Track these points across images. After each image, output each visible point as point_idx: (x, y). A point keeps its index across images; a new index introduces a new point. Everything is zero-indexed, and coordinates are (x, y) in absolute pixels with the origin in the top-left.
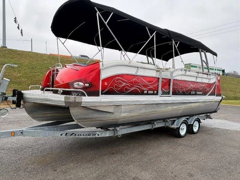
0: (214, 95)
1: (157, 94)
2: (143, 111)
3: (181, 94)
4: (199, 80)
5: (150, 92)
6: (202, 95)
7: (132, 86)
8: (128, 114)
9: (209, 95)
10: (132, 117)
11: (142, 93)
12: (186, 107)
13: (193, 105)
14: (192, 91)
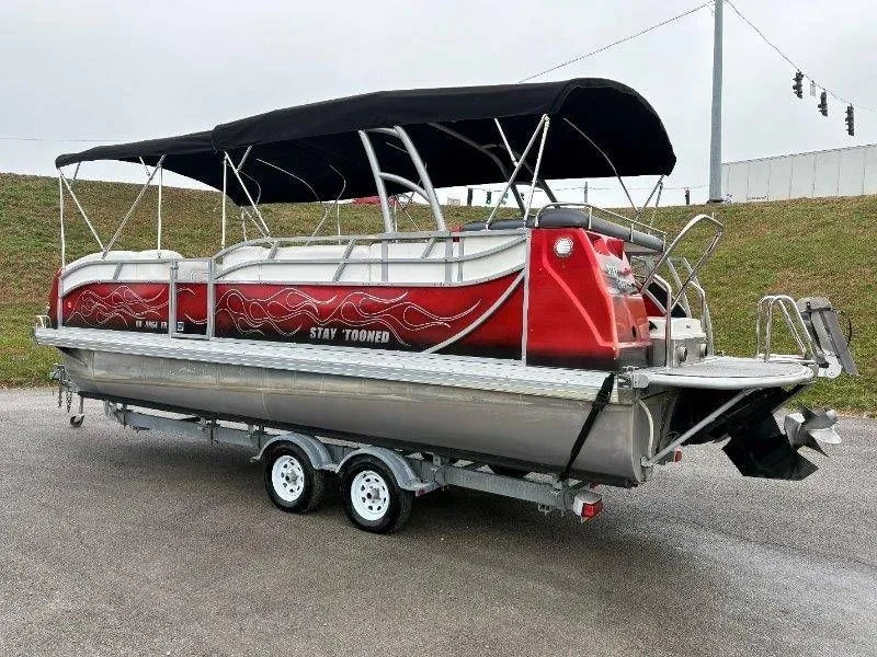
0: (518, 357)
1: (165, 331)
2: (135, 373)
3: (256, 337)
4: (355, 276)
5: (150, 324)
6: (392, 345)
7: (110, 310)
8: (103, 372)
9: (440, 352)
10: (114, 381)
11: (130, 326)
12: (285, 387)
13: (324, 386)
14: (317, 326)
